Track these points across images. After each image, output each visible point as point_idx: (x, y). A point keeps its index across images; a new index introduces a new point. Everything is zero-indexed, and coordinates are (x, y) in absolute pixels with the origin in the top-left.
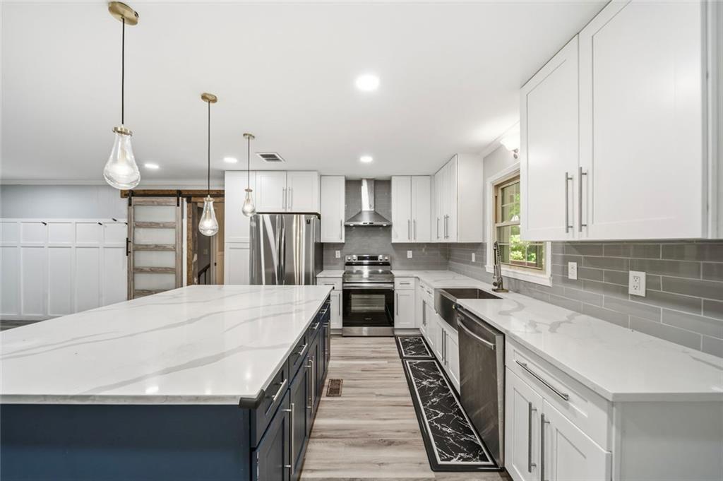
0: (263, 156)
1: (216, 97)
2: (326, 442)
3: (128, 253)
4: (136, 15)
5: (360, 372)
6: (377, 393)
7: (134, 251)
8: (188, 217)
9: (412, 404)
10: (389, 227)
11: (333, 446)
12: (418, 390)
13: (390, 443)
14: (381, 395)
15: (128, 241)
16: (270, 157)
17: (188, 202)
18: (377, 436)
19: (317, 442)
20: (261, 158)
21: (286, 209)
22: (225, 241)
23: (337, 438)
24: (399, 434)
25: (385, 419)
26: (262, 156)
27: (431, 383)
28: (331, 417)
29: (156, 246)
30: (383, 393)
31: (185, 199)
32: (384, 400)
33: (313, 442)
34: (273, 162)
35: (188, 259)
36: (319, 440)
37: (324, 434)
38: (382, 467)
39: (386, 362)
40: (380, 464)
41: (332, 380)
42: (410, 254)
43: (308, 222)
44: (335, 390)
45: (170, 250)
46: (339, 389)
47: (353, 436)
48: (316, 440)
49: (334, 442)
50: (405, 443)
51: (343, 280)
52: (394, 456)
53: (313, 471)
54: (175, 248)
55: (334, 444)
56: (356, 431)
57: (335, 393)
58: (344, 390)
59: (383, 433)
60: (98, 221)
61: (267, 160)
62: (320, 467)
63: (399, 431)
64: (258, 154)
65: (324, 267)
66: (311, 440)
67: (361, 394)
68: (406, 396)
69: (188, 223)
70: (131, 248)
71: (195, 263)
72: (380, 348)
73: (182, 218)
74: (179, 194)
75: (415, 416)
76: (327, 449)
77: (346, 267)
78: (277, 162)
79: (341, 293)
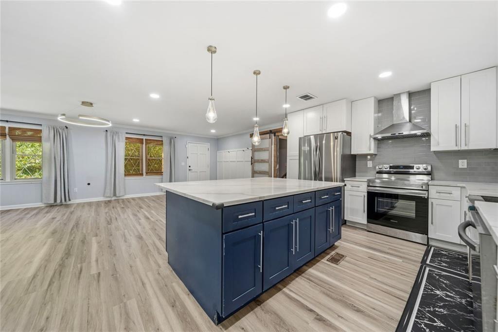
0: (302, 97)
1: (260, 71)
2: (309, 283)
3: (252, 164)
4: (215, 48)
5: (367, 258)
6: (371, 276)
7: (254, 162)
8: (274, 144)
9: (407, 300)
10: (428, 135)
11: (313, 288)
12: (423, 294)
13: (358, 311)
14: (375, 279)
15: (252, 158)
16: (306, 97)
17: (275, 136)
18: (351, 301)
19: (303, 280)
20: (300, 99)
21: (322, 132)
22: (288, 155)
23: (318, 285)
24: (373, 310)
25: (366, 295)
26: (300, 97)
27: (447, 296)
28: (322, 272)
29: (262, 160)
30: (378, 279)
31: (273, 135)
32: (376, 283)
33: (301, 278)
34: (309, 101)
35: (274, 167)
36: (305, 279)
37: (311, 278)
38: (340, 319)
39: (401, 261)
40: (339, 316)
41: (337, 253)
42: (463, 164)
43: (336, 138)
44: (335, 260)
45: (267, 162)
46: (339, 260)
47: (330, 290)
48: (303, 278)
49: (314, 286)
50: (375, 319)
51: (368, 183)
52: (357, 320)
53: (291, 291)
54: (268, 161)
55: (313, 287)
56: (334, 288)
57: (335, 261)
58: (342, 263)
59: (357, 302)
60: (243, 149)
61: (306, 100)
62: (296, 292)
63: (374, 309)
64: (298, 98)
65: (357, 174)
66: (300, 276)
67: (356, 271)
68: (405, 292)
69: (274, 147)
70: (253, 161)
71: (277, 170)
72: (401, 249)
73: (272, 145)
74: (271, 132)
75: (403, 310)
76: (308, 287)
77: (377, 174)
78: (312, 100)
79: (366, 194)
